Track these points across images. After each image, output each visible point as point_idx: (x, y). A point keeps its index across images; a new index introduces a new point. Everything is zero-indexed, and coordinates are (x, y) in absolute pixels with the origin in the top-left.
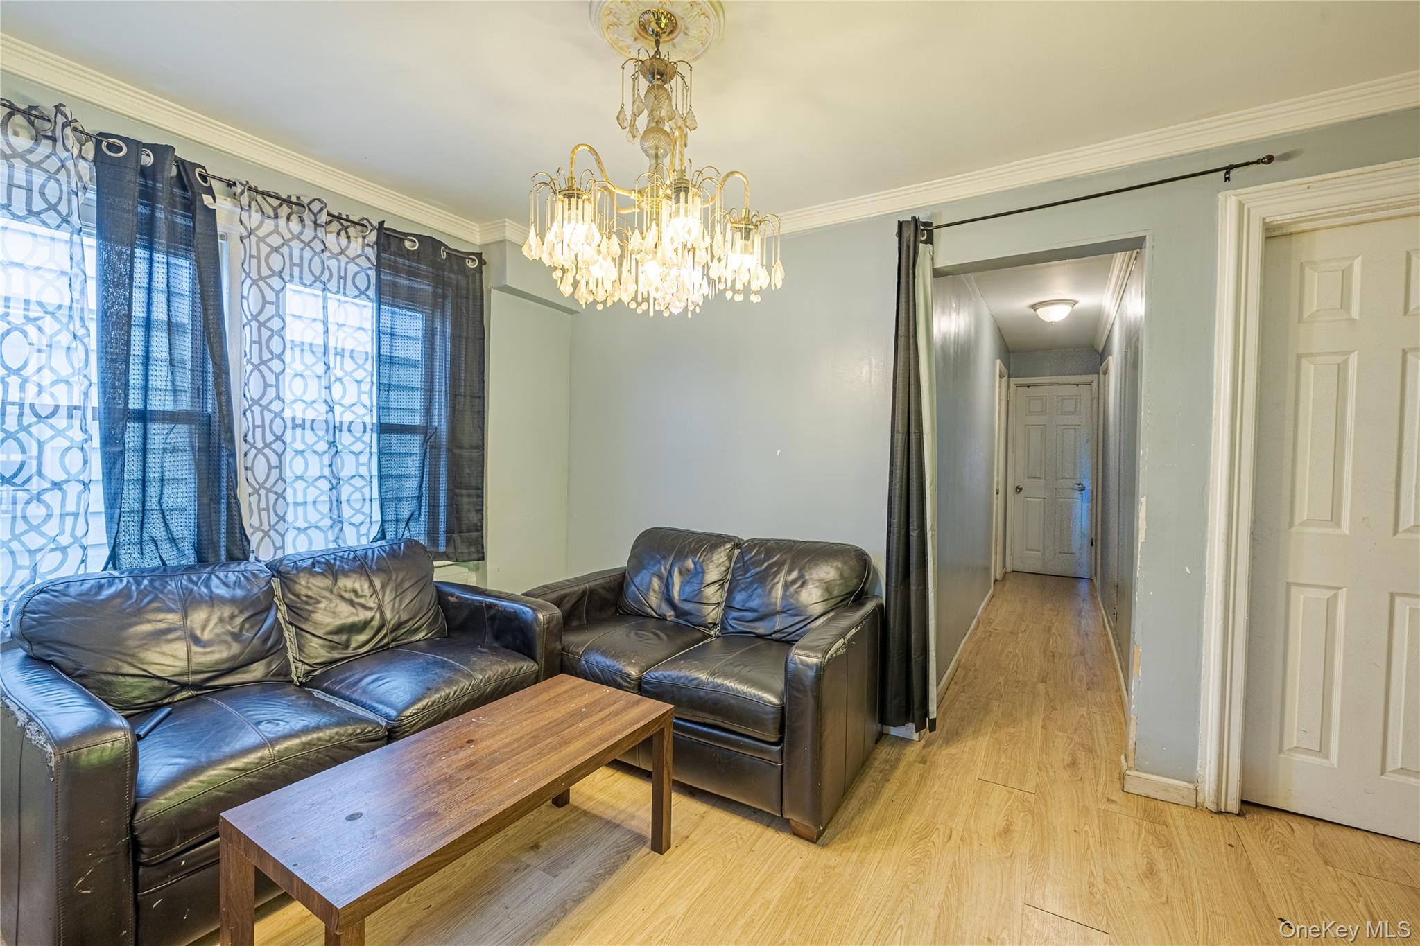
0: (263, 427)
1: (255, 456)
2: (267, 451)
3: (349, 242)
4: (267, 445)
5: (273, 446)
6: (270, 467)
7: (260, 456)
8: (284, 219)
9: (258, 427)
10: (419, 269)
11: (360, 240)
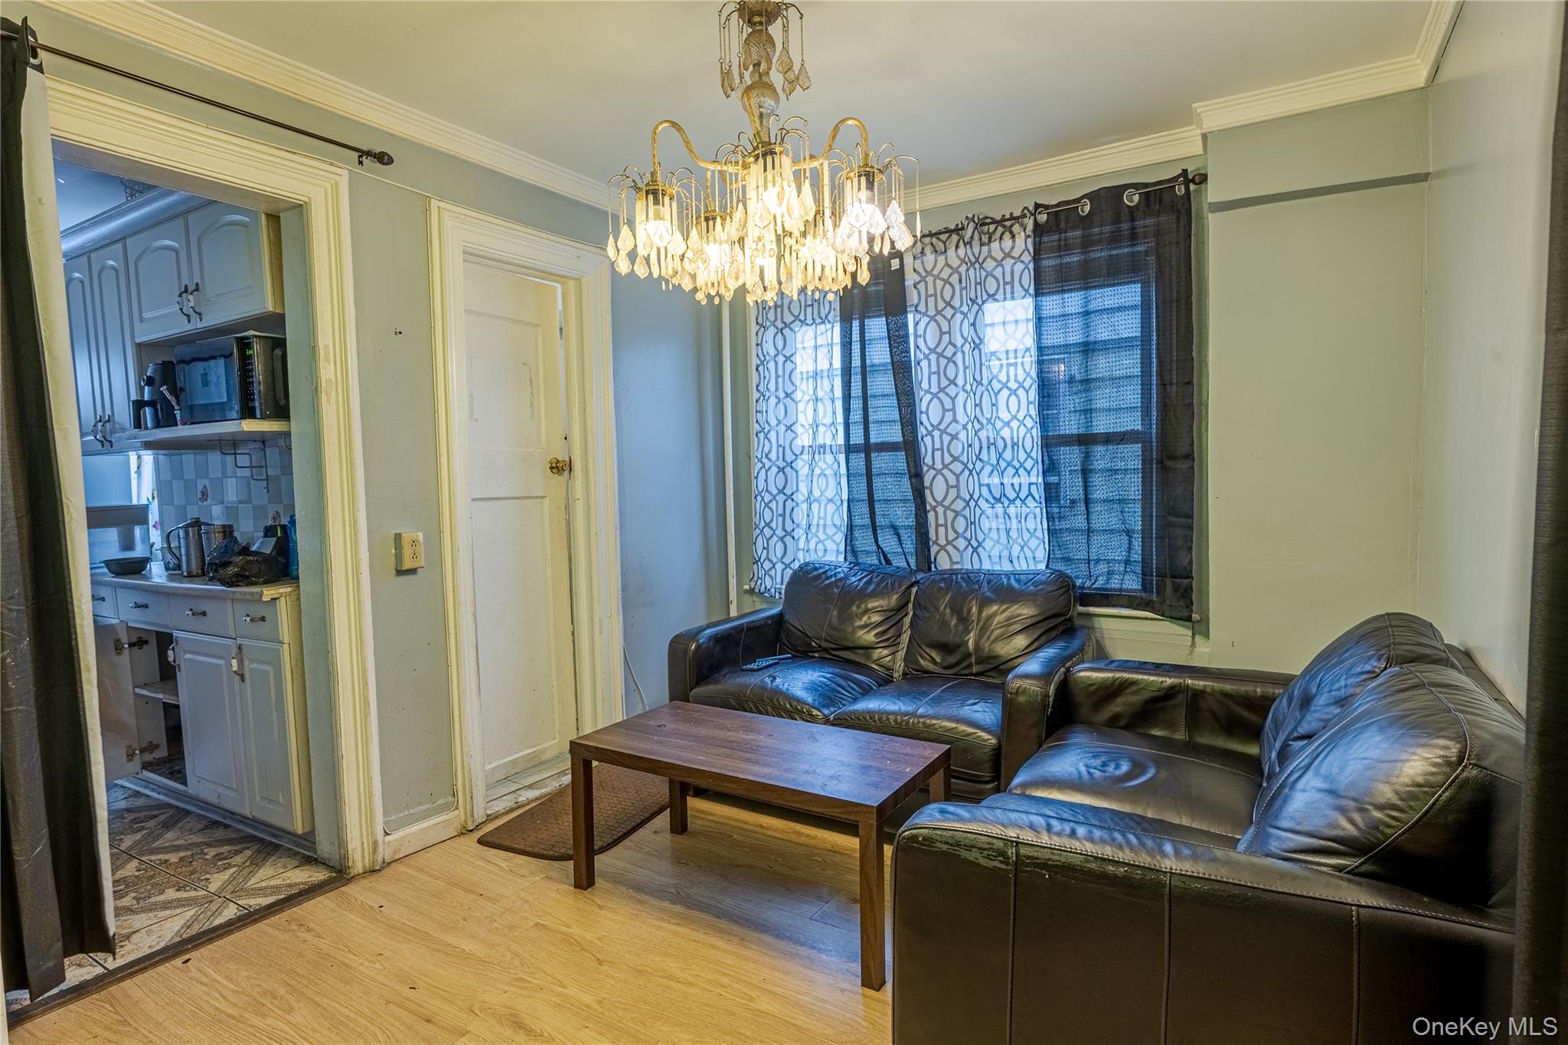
0: (942, 449)
1: (934, 477)
2: (945, 472)
3: (1014, 241)
4: (945, 466)
5: (950, 467)
6: (949, 487)
7: (939, 477)
8: (954, 248)
9: (938, 449)
10: (1091, 235)
11: (1023, 234)
